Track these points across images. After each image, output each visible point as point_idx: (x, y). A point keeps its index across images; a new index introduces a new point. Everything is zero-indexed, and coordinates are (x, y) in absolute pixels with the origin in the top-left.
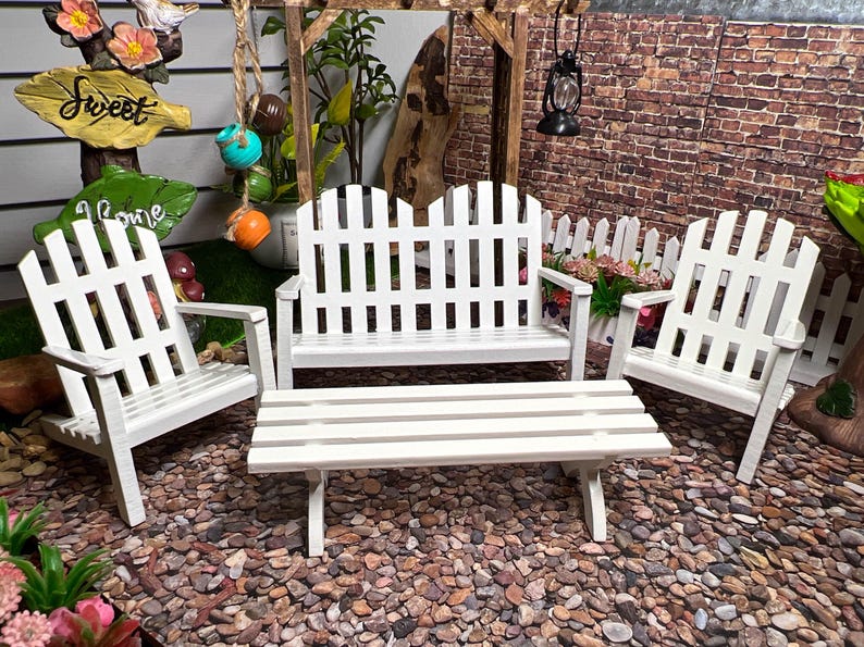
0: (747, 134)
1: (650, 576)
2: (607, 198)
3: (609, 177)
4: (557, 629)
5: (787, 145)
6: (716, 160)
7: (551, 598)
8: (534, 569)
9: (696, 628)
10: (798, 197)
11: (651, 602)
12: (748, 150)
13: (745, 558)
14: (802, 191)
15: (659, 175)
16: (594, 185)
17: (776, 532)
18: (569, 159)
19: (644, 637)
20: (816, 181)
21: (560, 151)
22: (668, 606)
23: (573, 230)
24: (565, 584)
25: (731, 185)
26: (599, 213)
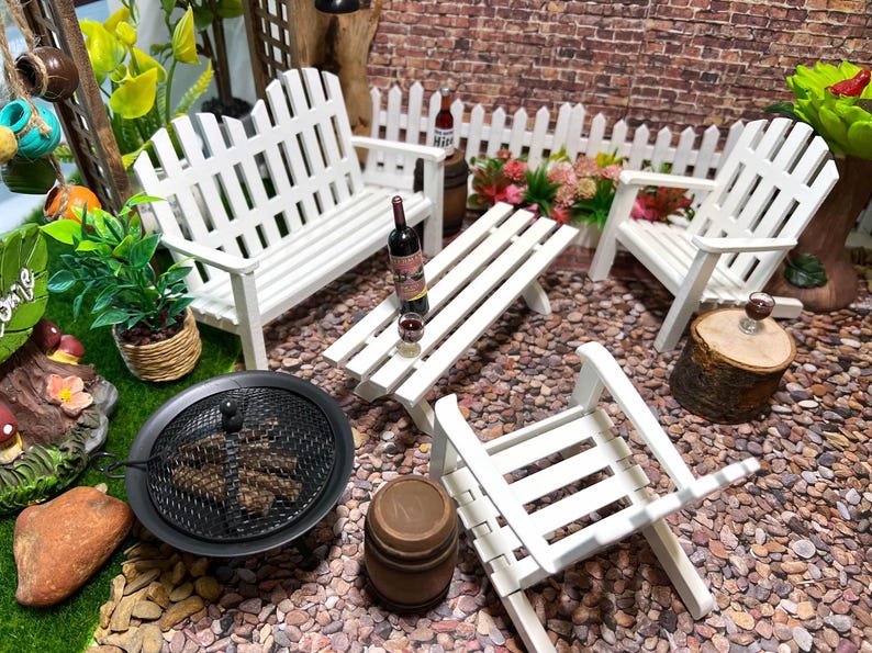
0: (697, 9)
1: (790, 487)
2: (544, 85)
3: (546, 62)
4: (768, 566)
5: (736, 19)
6: (664, 38)
7: (744, 541)
8: (714, 518)
9: (846, 520)
10: (743, 70)
11: (805, 511)
12: (697, 26)
13: (832, 442)
14: (747, 64)
15: (603, 57)
16: (529, 72)
17: (833, 408)
18: (499, 46)
19: (822, 545)
20: (761, 54)
21: (488, 38)
22: (817, 509)
23: (509, 122)
24: (743, 523)
25: (679, 63)
26: (535, 102)
